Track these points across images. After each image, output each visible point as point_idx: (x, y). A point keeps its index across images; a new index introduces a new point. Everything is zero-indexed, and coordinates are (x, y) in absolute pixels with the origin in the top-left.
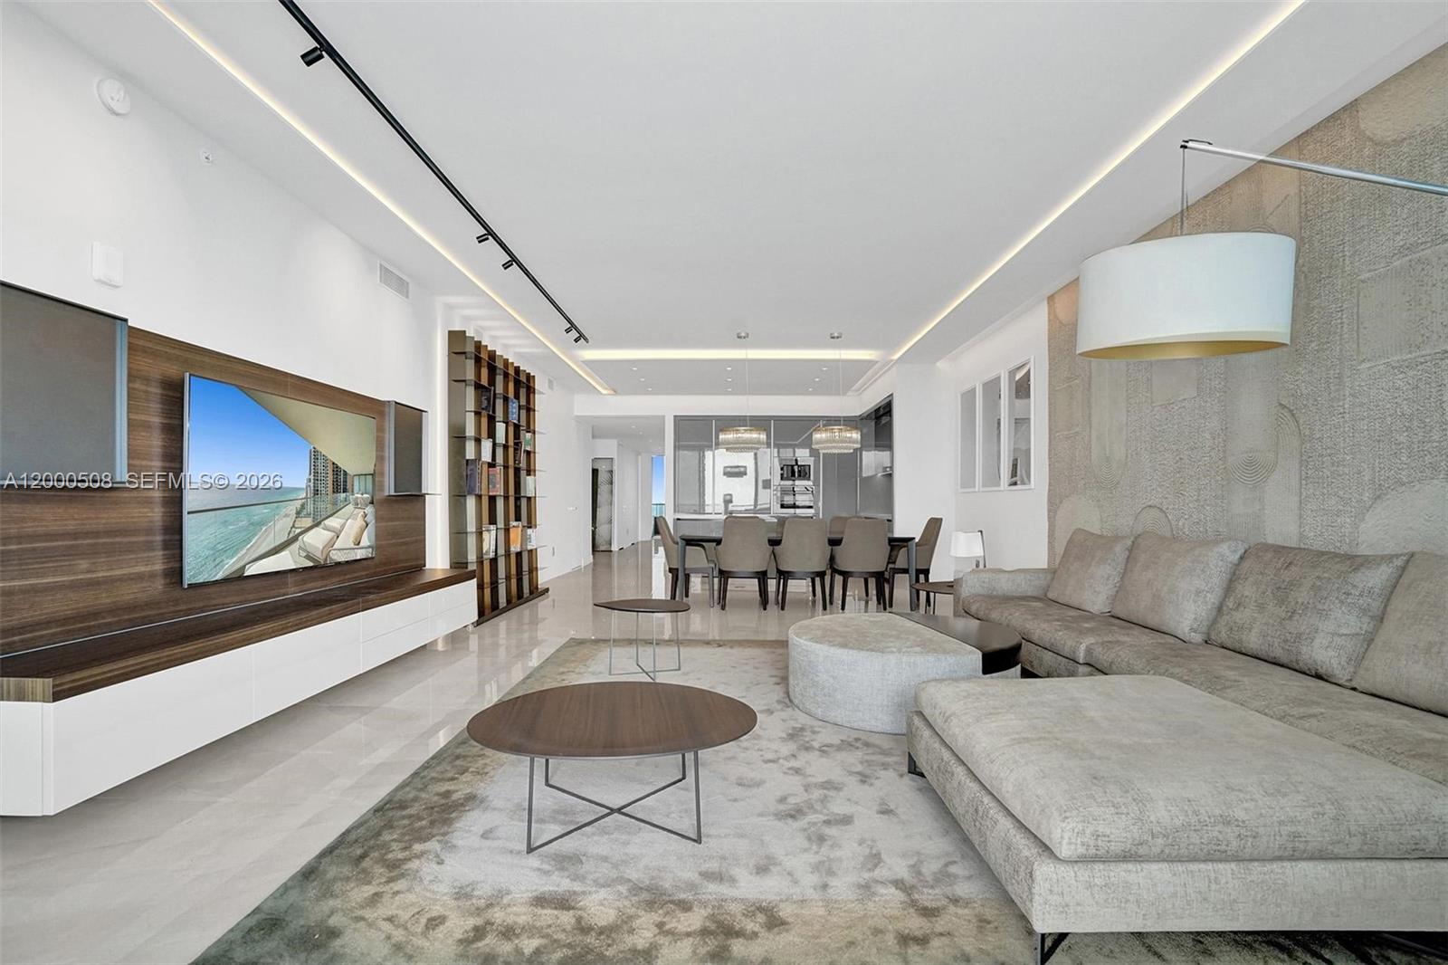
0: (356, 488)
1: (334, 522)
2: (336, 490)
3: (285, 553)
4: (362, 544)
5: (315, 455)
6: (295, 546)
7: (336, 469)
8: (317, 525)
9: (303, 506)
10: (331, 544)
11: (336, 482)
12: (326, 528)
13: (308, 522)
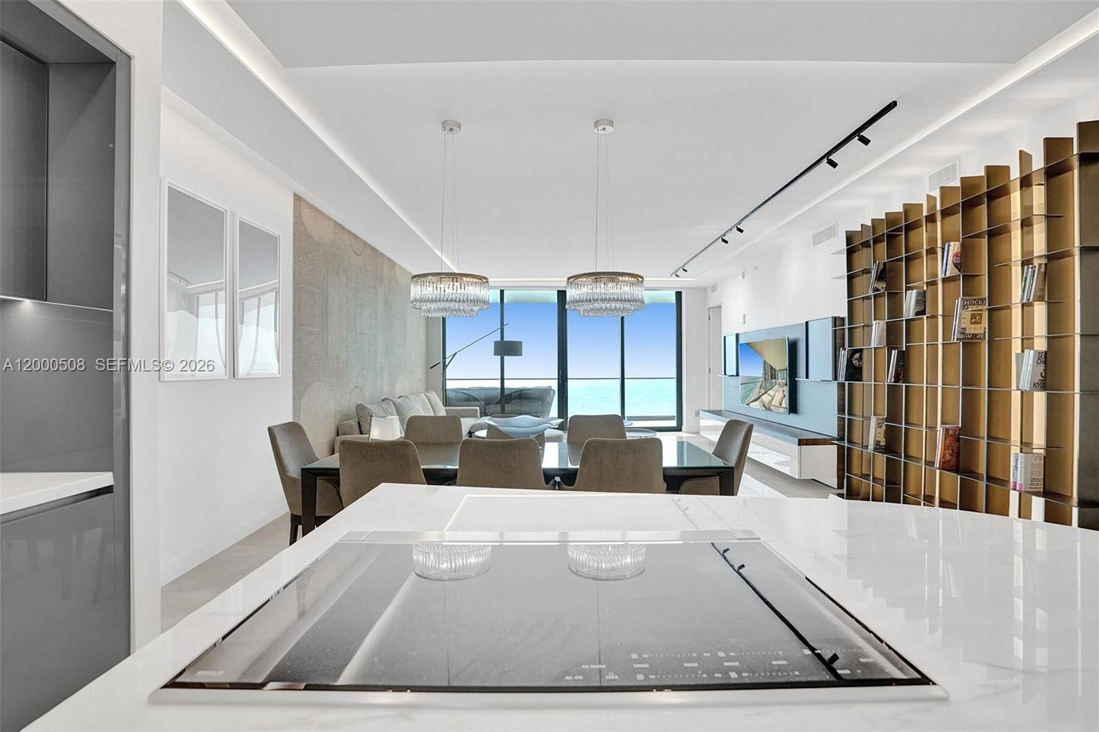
0: (779, 378)
1: (771, 392)
2: (772, 378)
3: (757, 402)
4: (782, 406)
5: (765, 361)
6: (760, 400)
7: (772, 368)
8: (766, 393)
9: (762, 384)
10: (770, 402)
11: (772, 375)
12: (769, 395)
13: (763, 391)
